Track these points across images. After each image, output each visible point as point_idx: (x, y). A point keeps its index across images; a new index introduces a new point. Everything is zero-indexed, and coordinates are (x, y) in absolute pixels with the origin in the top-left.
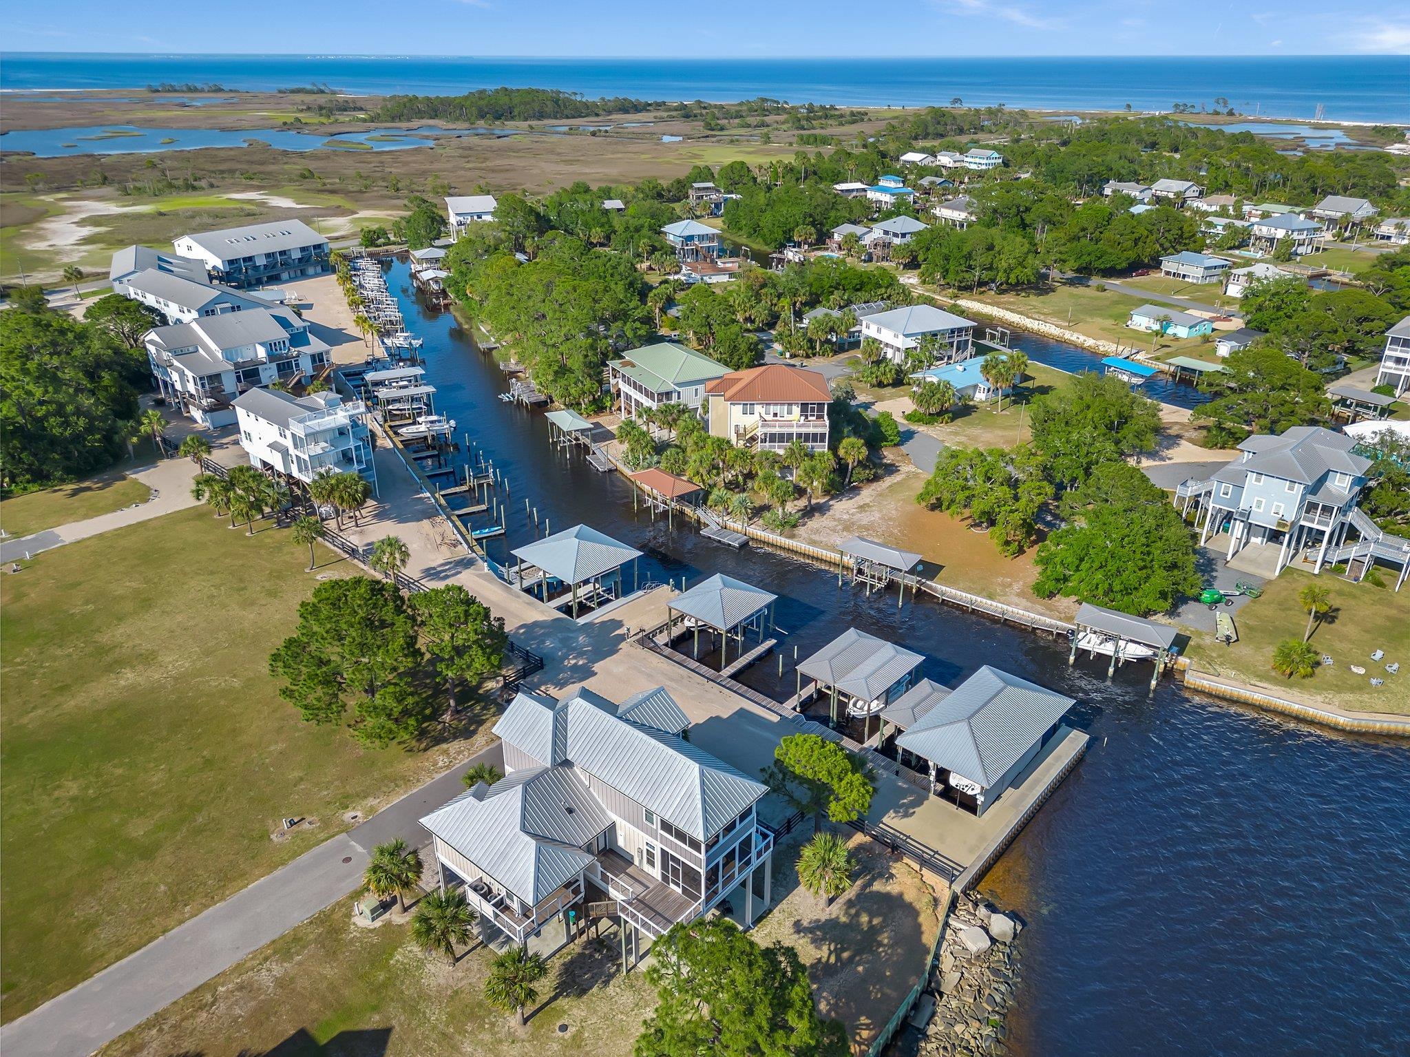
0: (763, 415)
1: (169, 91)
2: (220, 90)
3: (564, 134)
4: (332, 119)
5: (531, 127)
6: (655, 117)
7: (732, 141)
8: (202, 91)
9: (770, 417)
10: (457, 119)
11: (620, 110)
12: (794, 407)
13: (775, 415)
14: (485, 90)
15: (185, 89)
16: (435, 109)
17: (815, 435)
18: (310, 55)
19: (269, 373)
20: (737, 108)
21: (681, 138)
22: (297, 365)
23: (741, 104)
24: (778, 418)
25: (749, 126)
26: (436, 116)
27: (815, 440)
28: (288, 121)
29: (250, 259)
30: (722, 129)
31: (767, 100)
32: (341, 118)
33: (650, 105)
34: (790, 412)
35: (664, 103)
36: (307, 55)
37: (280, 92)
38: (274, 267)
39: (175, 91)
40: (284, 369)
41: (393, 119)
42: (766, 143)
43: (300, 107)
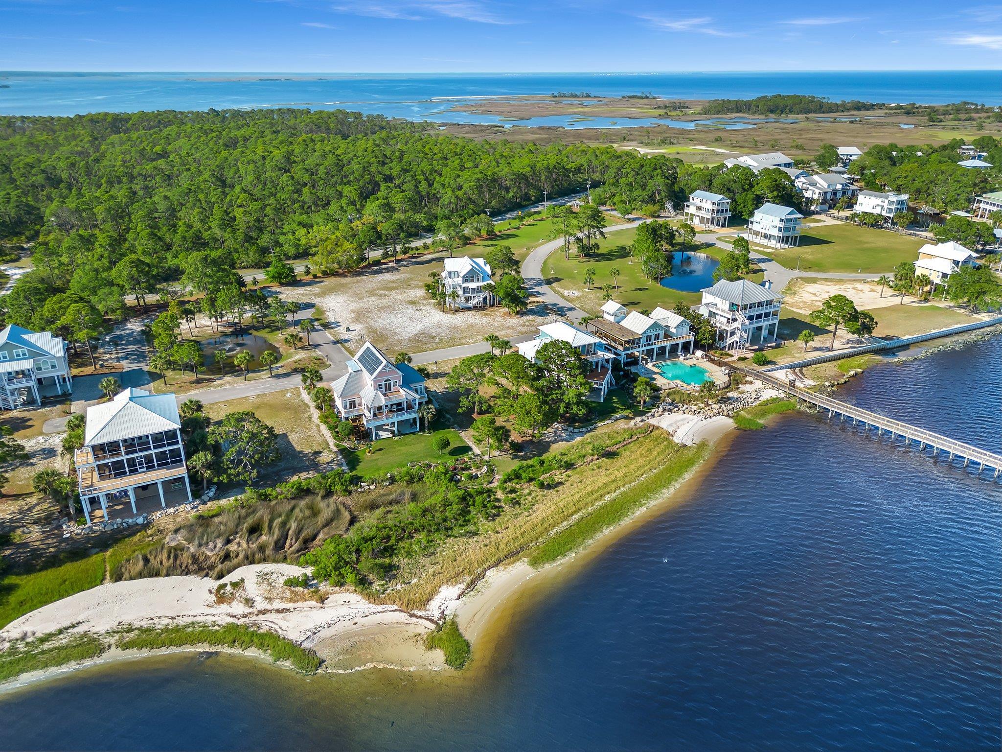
3: (831, 122)
6: (886, 113)
7: (953, 129)
10: (755, 113)
11: (855, 108)
14: (766, 96)
16: (740, 107)
18: (596, 73)
20: (945, 108)
21: (913, 126)
23: (947, 106)
25: (960, 120)
26: (741, 111)
28: (662, 114)
30: (940, 121)
31: (968, 103)
33: (874, 105)
35: (884, 104)
36: (594, 73)
41: (718, 113)
42: (979, 130)
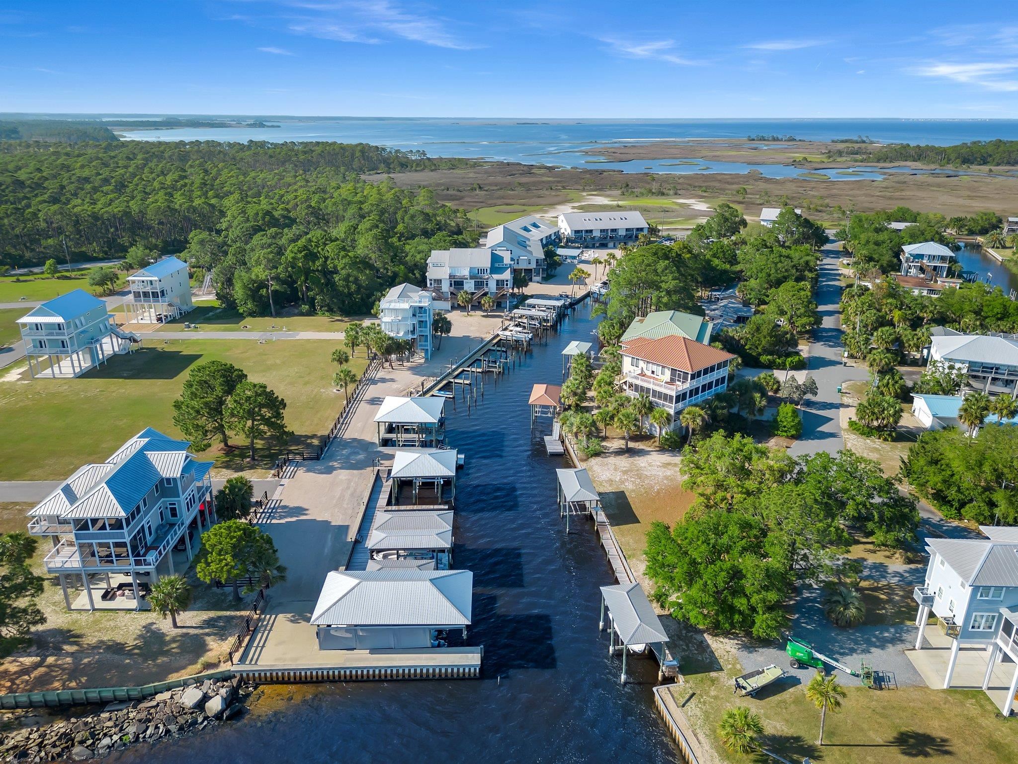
0: (645, 369)
1: (761, 140)
2: (794, 140)
4: (831, 159)
5: (991, 170)
8: (782, 140)
9: (649, 373)
12: (666, 370)
13: (653, 372)
14: (979, 142)
15: (770, 139)
16: (920, 154)
17: (666, 395)
19: (469, 285)
22: (487, 284)
24: (654, 376)
26: (919, 159)
27: (665, 399)
29: (591, 231)
32: (839, 159)
34: (663, 373)
37: (833, 141)
38: (605, 238)
39: (765, 140)
40: (478, 285)
43: (823, 151)
